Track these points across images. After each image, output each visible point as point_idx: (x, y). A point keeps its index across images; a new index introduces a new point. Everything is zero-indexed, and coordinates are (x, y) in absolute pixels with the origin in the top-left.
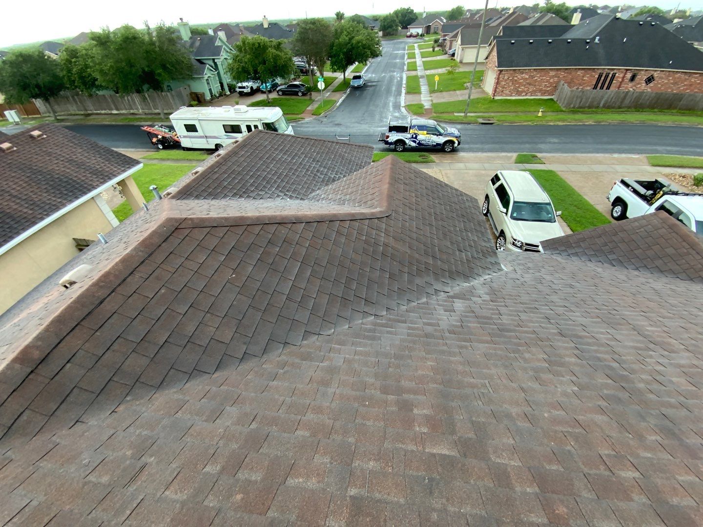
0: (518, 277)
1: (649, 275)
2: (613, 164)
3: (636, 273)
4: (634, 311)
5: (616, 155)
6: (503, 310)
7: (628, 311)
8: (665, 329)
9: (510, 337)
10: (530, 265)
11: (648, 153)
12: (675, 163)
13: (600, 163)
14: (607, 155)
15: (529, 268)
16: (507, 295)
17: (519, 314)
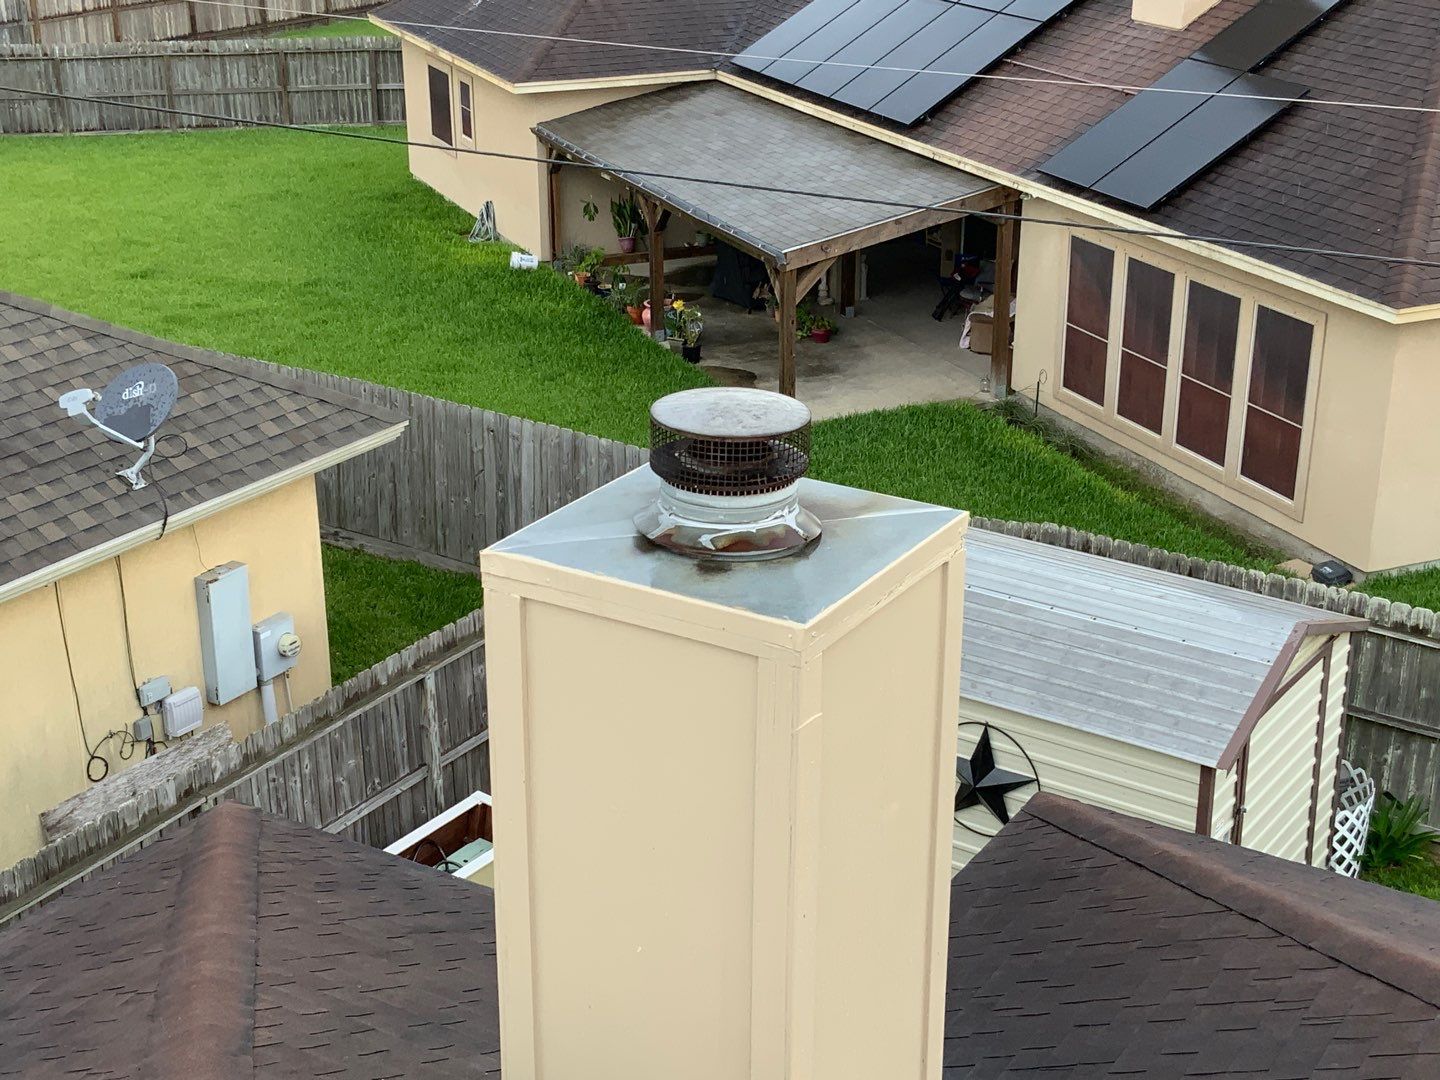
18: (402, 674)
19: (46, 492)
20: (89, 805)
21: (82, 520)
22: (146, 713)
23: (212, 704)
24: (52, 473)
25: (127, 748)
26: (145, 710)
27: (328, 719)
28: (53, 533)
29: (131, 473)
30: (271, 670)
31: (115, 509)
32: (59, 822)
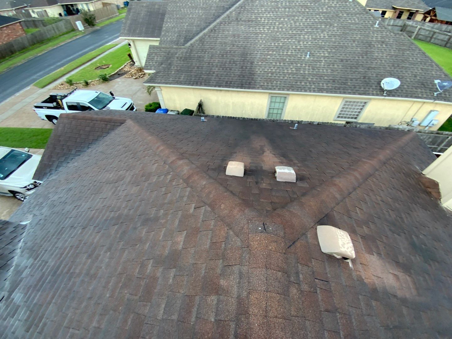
0: (39, 218)
1: (95, 146)
2: (22, 100)
3: (90, 150)
4: (101, 173)
5: (18, 94)
6: (46, 257)
7: (100, 176)
8: (115, 169)
9: (62, 271)
10: (41, 200)
11: (32, 83)
12: (51, 80)
13: (14, 104)
14: (13, 97)
15: (42, 203)
16: (41, 241)
17: (56, 246)
18: (447, 135)
19: (423, 91)
21: (425, 96)
22: (411, 121)
23: (419, 125)
24: (426, 89)
25: (405, 124)
27: (433, 133)
28: (420, 95)
29: (435, 94)
30: (430, 125)
31: (430, 97)
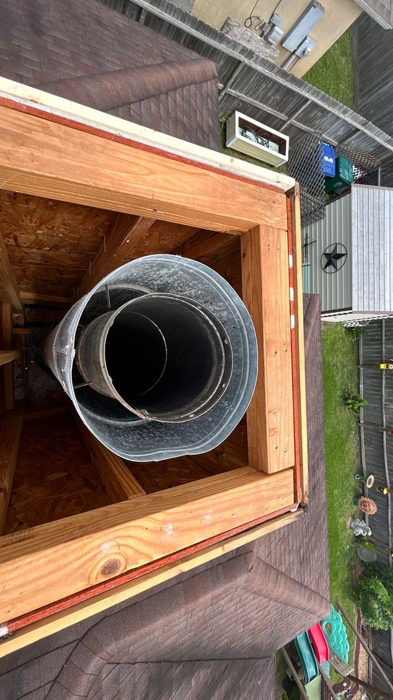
20: (239, 30)
22: (269, 23)
23: (281, 42)
25: (258, 27)
26: (270, 22)
30: (298, 53)
32: (230, 25)
